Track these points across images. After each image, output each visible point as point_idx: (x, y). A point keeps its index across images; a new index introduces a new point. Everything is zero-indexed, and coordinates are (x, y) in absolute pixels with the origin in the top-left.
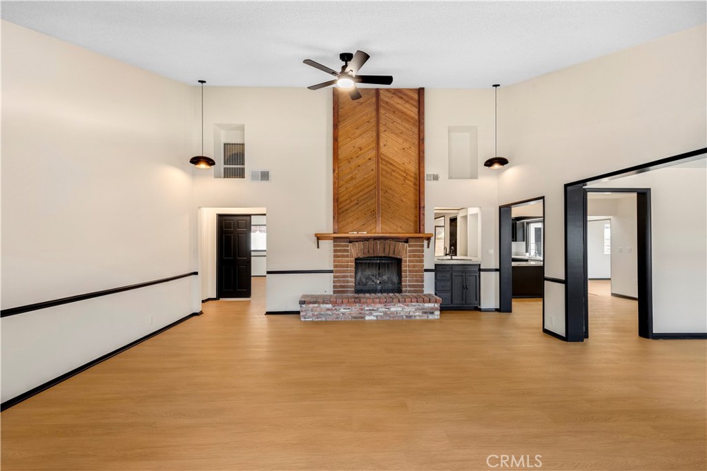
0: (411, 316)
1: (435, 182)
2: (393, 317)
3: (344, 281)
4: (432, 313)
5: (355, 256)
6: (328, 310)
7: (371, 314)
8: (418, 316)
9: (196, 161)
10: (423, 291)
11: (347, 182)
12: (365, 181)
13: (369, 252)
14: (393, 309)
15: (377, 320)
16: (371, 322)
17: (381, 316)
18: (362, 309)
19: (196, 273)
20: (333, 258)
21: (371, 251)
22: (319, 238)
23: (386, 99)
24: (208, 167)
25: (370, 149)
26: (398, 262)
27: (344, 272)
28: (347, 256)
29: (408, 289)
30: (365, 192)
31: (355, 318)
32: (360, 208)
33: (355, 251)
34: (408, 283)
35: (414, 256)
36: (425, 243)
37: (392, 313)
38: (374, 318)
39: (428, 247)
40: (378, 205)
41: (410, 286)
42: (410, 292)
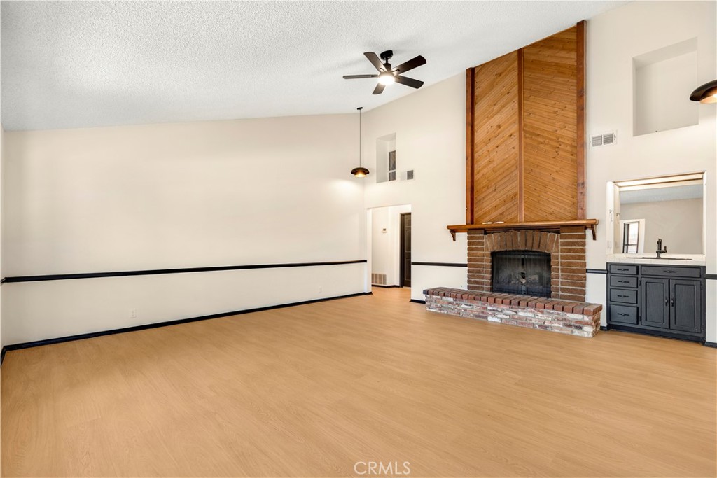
0: (546, 327)
1: (609, 146)
2: (522, 323)
3: (478, 277)
4: (580, 328)
5: (490, 249)
6: (450, 303)
7: (494, 315)
8: (558, 328)
9: (355, 172)
10: (583, 299)
11: (484, 167)
12: (505, 162)
13: (506, 244)
14: (521, 314)
15: (501, 323)
16: (494, 324)
17: (506, 319)
18: (485, 308)
19: (365, 261)
20: (467, 252)
21: (509, 244)
22: (453, 230)
23: (532, 57)
24: (364, 176)
25: (511, 124)
26: (546, 259)
27: (478, 266)
28: (482, 249)
29: (560, 293)
30: (504, 175)
31: (477, 316)
32: (498, 195)
33: (490, 243)
34: (560, 286)
35: (569, 251)
36: (589, 233)
37: (520, 318)
38: (498, 321)
39: (594, 239)
40: (521, 188)
41: (563, 290)
42: (562, 297)
